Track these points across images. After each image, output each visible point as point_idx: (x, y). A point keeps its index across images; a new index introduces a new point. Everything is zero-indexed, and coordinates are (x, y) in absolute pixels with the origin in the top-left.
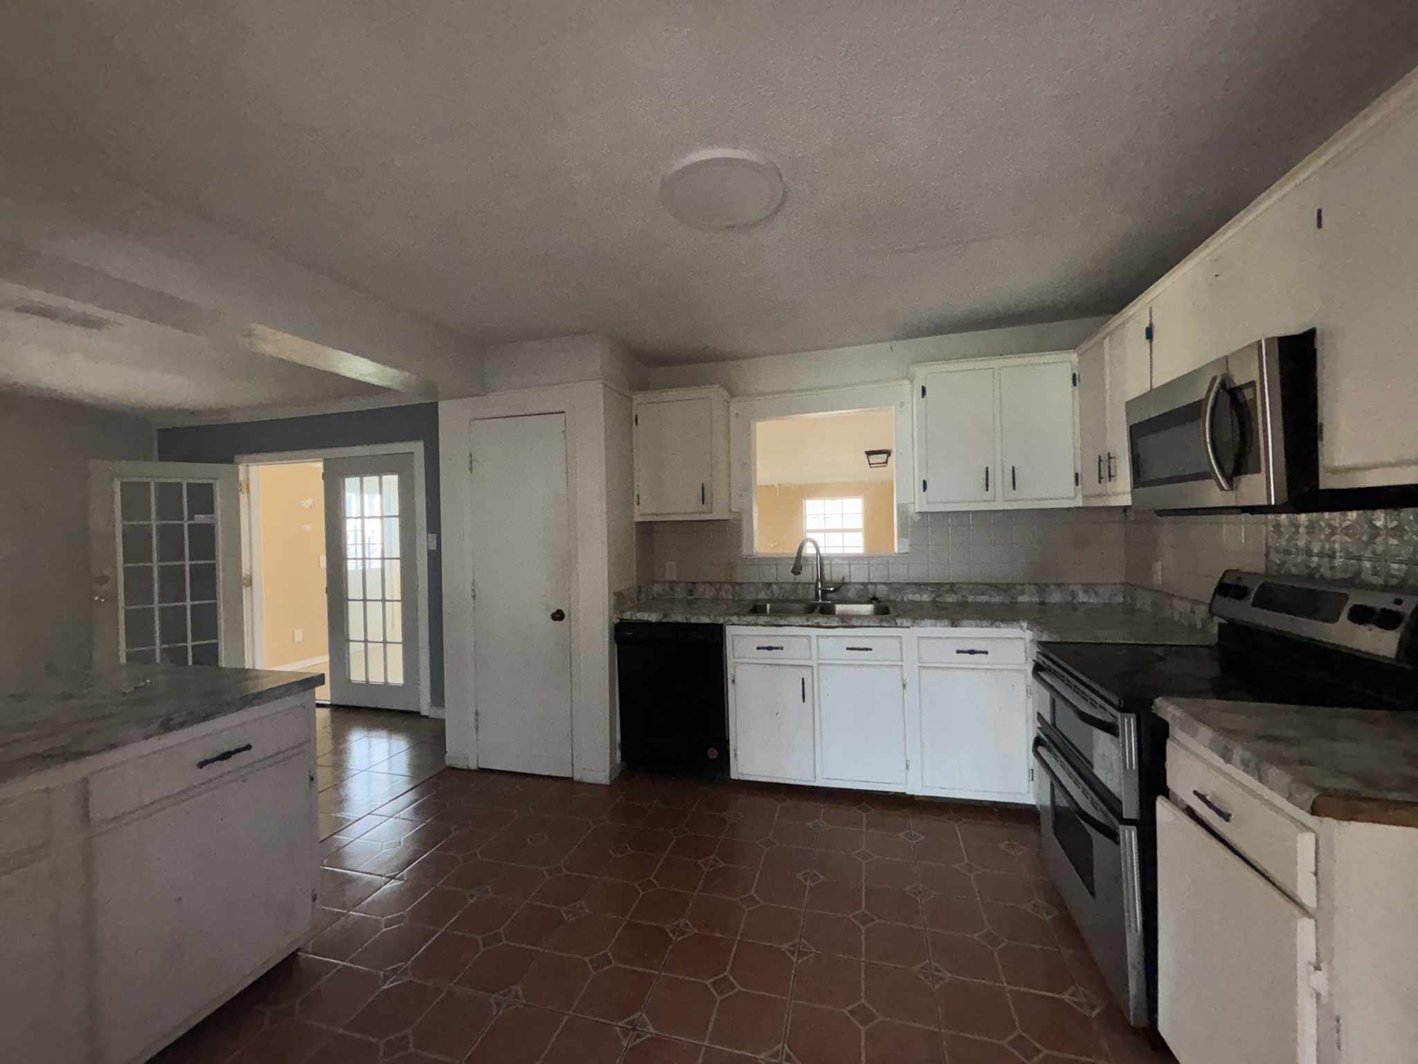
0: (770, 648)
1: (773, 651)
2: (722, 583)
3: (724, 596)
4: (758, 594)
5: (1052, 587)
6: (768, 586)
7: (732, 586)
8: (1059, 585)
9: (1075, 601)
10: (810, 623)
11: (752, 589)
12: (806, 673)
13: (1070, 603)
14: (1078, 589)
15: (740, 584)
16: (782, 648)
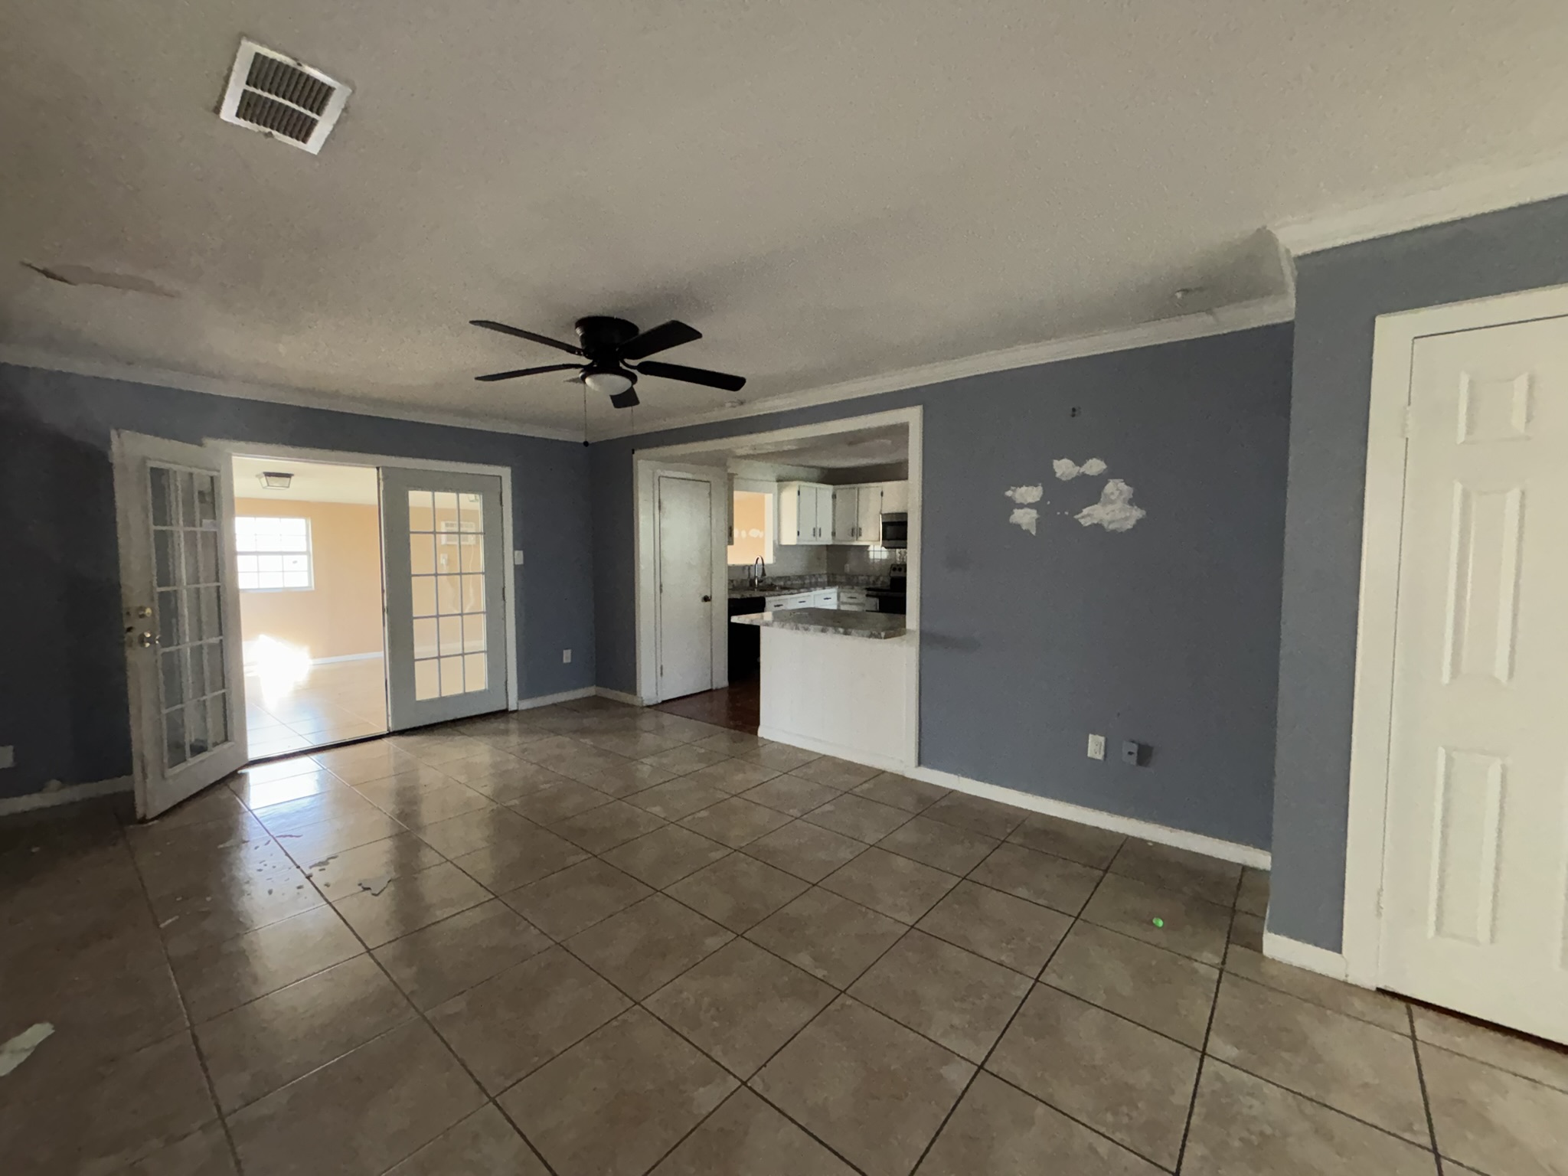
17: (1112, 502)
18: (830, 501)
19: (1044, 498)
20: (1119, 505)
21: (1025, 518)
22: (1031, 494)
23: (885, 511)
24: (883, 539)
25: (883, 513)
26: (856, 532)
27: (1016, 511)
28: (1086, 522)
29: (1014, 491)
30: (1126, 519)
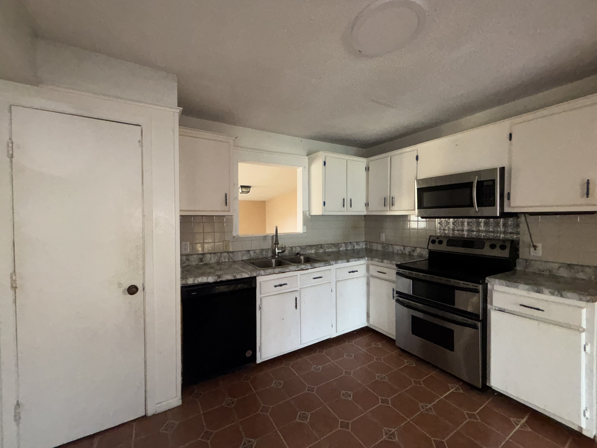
0: (281, 285)
1: (283, 286)
2: (221, 253)
3: (223, 261)
4: (243, 257)
5: (349, 244)
6: (248, 252)
7: (228, 254)
8: (350, 243)
9: (354, 249)
10: (299, 269)
11: (240, 254)
12: (297, 295)
13: (353, 249)
14: (355, 243)
15: (233, 252)
16: (287, 284)
18: (364, 173)
23: (421, 176)
24: (418, 208)
25: (418, 178)
26: (389, 201)
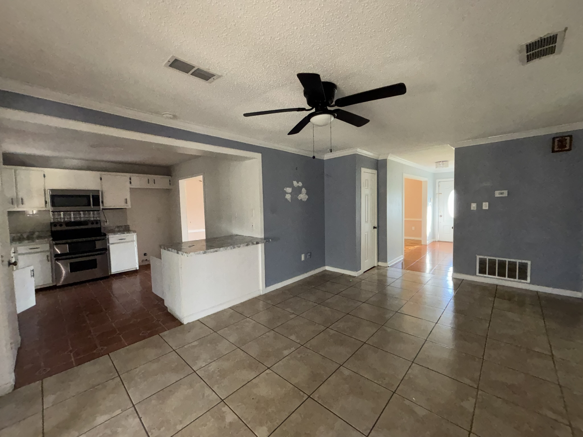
17: (303, 194)
19: (292, 192)
20: (304, 194)
21: (288, 197)
22: (289, 190)
27: (287, 195)
28: (299, 199)
29: (286, 189)
30: (306, 198)
